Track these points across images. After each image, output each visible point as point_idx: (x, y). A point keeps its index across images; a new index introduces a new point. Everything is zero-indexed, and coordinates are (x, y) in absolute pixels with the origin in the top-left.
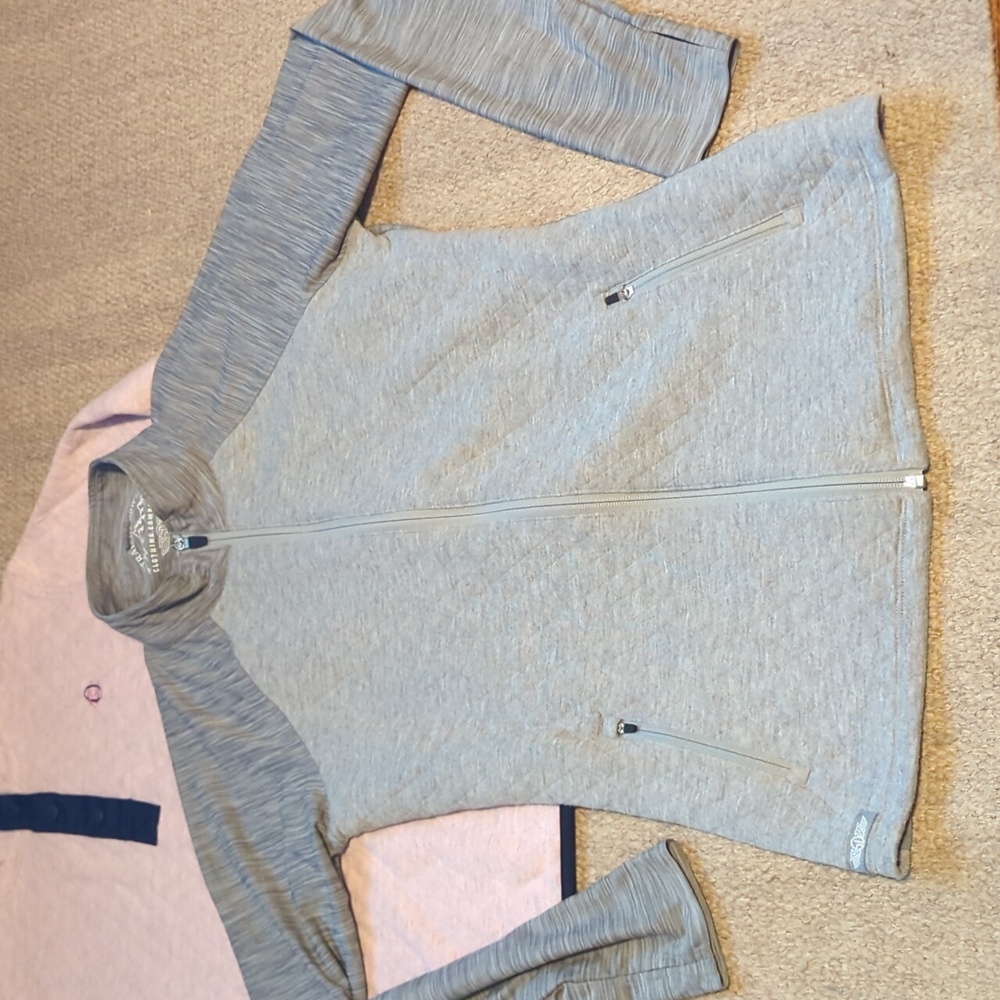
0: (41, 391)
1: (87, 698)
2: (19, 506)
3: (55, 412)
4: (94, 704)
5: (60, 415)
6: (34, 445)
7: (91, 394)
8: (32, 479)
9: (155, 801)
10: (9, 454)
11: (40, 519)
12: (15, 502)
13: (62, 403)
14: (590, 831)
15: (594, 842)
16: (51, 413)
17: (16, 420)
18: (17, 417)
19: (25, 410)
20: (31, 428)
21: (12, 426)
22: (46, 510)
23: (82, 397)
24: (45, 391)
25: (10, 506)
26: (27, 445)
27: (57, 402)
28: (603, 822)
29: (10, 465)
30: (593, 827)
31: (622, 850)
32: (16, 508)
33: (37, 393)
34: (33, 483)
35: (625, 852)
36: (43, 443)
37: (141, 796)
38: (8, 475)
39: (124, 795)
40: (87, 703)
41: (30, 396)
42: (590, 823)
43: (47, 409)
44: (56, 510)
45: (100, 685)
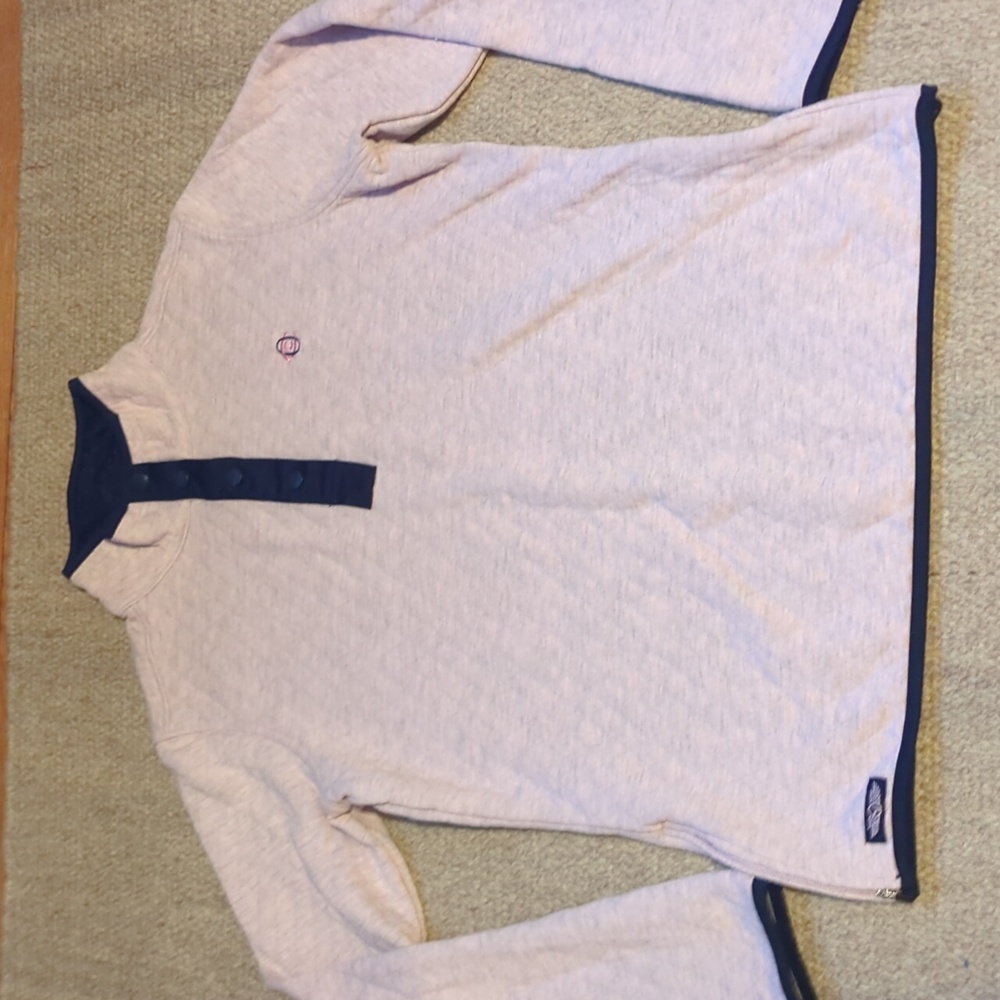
0: (220, 9)
1: (280, 352)
2: (186, 141)
3: (237, 33)
4: (289, 359)
5: (245, 35)
6: (208, 70)
7: (288, 11)
8: (204, 110)
9: (370, 461)
10: (174, 83)
11: (221, 151)
12: (179, 137)
13: (247, 23)
14: (945, 471)
15: (950, 482)
16: (233, 33)
17: (185, 43)
18: (187, 39)
19: (197, 31)
20: (205, 51)
21: (178, 48)
22: (230, 141)
23: (275, 14)
24: (225, 8)
25: (173, 141)
26: (200, 71)
27: (240, 21)
28: (962, 459)
29: (174, 95)
30: (948, 466)
31: (985, 488)
32: (182, 143)
33: (214, 11)
34: (206, 115)
35: (989, 490)
36: (221, 68)
37: (349, 455)
38: (171, 107)
39: (327, 456)
40: (280, 356)
41: (205, 14)
42: (945, 462)
43: (226, 30)
44: (242, 141)
45: (297, 336)
